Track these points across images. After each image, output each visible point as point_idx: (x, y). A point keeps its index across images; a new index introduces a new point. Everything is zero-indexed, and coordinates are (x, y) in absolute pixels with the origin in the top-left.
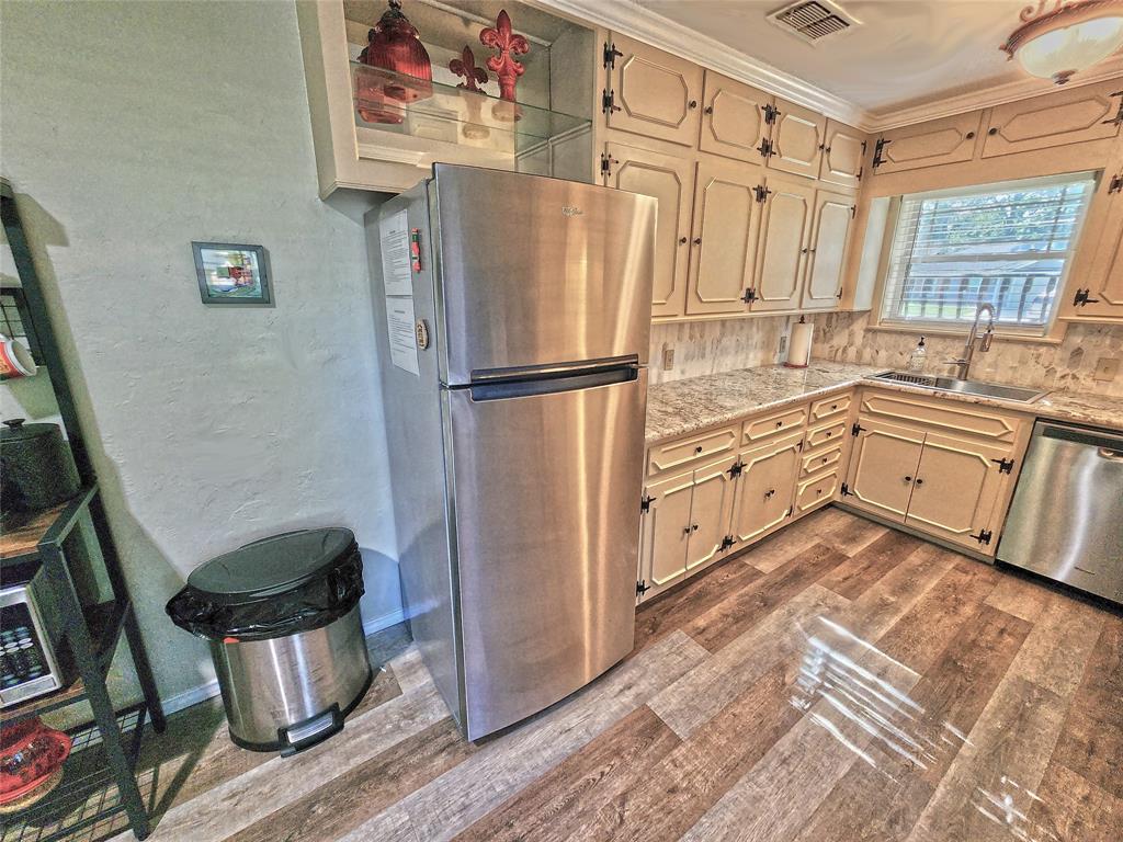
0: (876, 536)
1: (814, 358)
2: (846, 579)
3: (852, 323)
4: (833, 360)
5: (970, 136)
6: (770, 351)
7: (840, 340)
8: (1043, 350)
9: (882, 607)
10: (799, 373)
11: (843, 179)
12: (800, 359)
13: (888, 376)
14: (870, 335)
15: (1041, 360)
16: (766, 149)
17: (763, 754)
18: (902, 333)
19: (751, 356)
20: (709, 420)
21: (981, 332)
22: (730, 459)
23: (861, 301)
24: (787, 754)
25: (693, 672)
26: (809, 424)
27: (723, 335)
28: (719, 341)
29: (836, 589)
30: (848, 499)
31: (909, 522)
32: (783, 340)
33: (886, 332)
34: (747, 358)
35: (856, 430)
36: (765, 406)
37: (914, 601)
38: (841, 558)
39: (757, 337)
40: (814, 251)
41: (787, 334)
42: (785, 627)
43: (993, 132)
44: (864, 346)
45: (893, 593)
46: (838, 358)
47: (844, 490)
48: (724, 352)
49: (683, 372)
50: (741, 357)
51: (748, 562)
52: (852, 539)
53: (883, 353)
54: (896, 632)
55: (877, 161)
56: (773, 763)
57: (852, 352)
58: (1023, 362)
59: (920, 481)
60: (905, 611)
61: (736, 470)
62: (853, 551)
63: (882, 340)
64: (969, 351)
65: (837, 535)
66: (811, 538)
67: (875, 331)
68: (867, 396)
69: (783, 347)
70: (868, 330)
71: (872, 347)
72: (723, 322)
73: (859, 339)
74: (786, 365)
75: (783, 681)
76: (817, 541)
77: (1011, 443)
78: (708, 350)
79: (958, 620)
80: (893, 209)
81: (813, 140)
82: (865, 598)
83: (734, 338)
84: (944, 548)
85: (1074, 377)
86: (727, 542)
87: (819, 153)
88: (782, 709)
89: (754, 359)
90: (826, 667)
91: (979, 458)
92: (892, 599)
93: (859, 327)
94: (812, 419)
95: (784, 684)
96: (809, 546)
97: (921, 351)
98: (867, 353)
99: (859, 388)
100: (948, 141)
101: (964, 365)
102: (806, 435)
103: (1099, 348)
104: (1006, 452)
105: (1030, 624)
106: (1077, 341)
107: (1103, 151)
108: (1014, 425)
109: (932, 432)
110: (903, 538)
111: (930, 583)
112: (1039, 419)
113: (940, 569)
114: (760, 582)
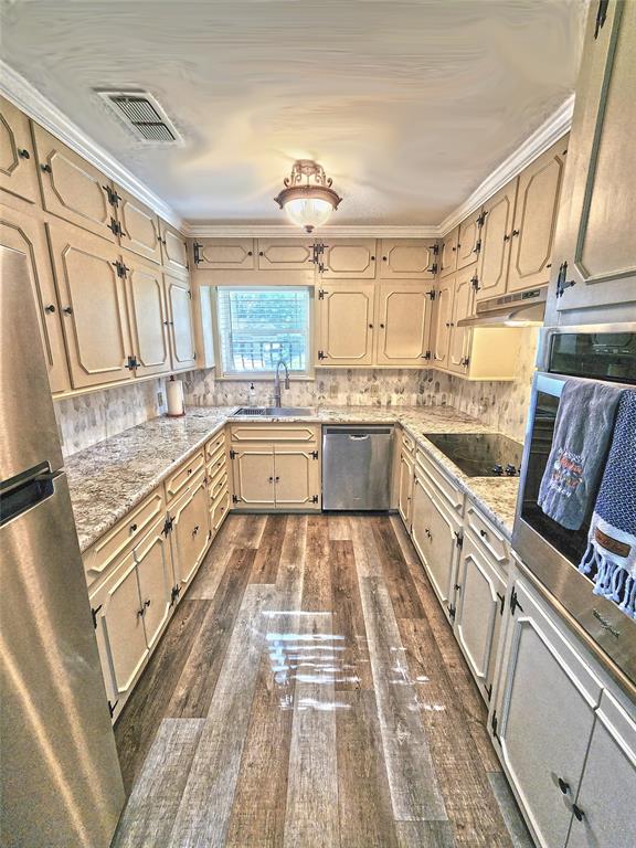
0: (263, 524)
1: (186, 406)
2: (263, 568)
3: (205, 377)
4: (198, 406)
5: (250, 254)
6: (152, 407)
7: (199, 390)
8: (308, 384)
9: (291, 575)
10: (181, 420)
11: (177, 268)
12: (178, 409)
13: (239, 412)
14: (218, 384)
15: (309, 390)
16: (116, 228)
17: (287, 779)
18: (238, 381)
19: (138, 414)
20: (137, 495)
21: (283, 377)
22: (161, 520)
23: (210, 362)
24: (300, 762)
25: (197, 757)
26: (206, 462)
27: (108, 400)
28: (107, 407)
29: (262, 580)
30: (239, 505)
31: (278, 506)
32: (160, 396)
33: (229, 381)
34: (135, 416)
35: (232, 455)
36: (178, 461)
37: (303, 561)
38: (252, 553)
39: (139, 396)
40: (172, 324)
41: (163, 390)
42: (246, 639)
43: (261, 254)
44: (217, 392)
45: (291, 563)
46: (202, 403)
47: (235, 499)
48: (114, 415)
49: (76, 445)
50: (130, 416)
51: (193, 598)
52: (251, 534)
53: (230, 396)
54: (306, 591)
55: (197, 259)
56: (297, 781)
57: (210, 396)
58: (302, 392)
59: (278, 478)
60: (303, 571)
61: (168, 526)
62: (257, 543)
63: (227, 387)
64: (278, 389)
65: (242, 536)
66: (228, 549)
67: (222, 381)
68: (234, 429)
69: (161, 402)
70: (216, 381)
71: (222, 393)
72: (107, 391)
73: (212, 388)
74: (169, 415)
75: (267, 692)
76: (233, 547)
77: (314, 442)
78: (98, 418)
79: (326, 559)
80: (212, 295)
81: (152, 234)
82: (280, 577)
83: (120, 401)
84: (299, 514)
85: (324, 397)
86: (175, 592)
87: (159, 243)
88: (279, 719)
89: (141, 416)
90: (286, 652)
91: (303, 454)
92: (293, 567)
93: (210, 379)
94: (208, 458)
95: (269, 694)
96: (230, 555)
97: (253, 393)
98: (220, 397)
99: (228, 425)
100: (238, 254)
101: (278, 399)
102: (206, 472)
103: (329, 381)
104: (313, 447)
105: (351, 541)
106: (321, 378)
107: (311, 276)
108: (314, 430)
109: (276, 445)
110: (277, 517)
111: (303, 544)
112: (323, 425)
113: (303, 529)
114: (211, 610)
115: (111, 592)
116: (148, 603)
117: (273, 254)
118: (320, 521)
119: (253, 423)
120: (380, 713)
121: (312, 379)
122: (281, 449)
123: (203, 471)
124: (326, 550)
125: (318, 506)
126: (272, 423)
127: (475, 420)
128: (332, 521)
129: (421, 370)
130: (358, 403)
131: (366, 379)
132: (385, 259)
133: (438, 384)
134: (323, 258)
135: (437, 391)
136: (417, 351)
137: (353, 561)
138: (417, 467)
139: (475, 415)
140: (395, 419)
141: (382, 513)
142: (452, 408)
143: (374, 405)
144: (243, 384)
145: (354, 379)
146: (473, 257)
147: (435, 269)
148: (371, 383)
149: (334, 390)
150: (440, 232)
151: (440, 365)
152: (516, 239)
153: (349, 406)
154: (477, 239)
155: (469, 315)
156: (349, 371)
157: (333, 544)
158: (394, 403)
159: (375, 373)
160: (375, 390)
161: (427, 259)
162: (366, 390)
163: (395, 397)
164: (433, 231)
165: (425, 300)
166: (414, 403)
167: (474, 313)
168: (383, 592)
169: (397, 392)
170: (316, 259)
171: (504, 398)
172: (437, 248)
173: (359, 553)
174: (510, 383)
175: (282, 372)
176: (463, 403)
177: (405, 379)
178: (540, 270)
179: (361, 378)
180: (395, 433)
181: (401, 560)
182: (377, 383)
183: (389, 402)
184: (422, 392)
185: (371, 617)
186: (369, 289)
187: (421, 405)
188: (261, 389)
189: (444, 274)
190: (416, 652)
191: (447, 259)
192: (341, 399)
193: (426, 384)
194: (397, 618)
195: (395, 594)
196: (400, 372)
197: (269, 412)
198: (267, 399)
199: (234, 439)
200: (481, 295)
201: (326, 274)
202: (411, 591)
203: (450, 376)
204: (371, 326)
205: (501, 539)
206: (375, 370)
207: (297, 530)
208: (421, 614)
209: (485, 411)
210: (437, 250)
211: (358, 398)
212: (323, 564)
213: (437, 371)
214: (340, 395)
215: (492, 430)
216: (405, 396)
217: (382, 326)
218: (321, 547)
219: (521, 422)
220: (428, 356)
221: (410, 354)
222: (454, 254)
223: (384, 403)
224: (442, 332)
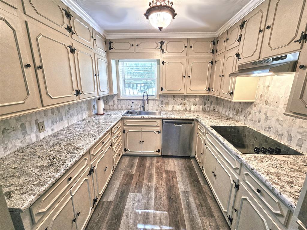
0: (137, 161)
1: (105, 110)
2: (136, 184)
3: (113, 98)
4: (111, 110)
5: (132, 45)
6: (90, 111)
7: (111, 103)
8: (156, 101)
9: (149, 188)
10: (103, 117)
11: (101, 51)
12: (101, 112)
13: (127, 113)
14: (119, 101)
15: (157, 104)
16: (69, 30)
18: (127, 100)
19: (84, 114)
21: (146, 98)
22: (88, 168)
23: (115, 92)
26: (112, 136)
27: (69, 109)
28: (68, 112)
29: (136, 191)
30: (127, 153)
31: (143, 153)
32: (94, 106)
33: (123, 100)
34: (82, 115)
35: (124, 131)
36: (97, 139)
37: (154, 181)
38: (132, 176)
39: (85, 106)
40: (98, 75)
41: (95, 104)
43: (137, 45)
44: (118, 104)
45: (149, 182)
46: (112, 109)
47: (125, 150)
48: (72, 115)
49: (52, 130)
50: (80, 116)
51: (104, 200)
52: (131, 166)
53: (124, 106)
55: (110, 48)
57: (115, 106)
58: (153, 105)
59: (143, 142)
60: (154, 186)
61: (91, 171)
62: (134, 171)
63: (122, 102)
64: (144, 103)
65: (128, 167)
66: (121, 173)
67: (120, 100)
68: (125, 121)
69: (94, 109)
70: (118, 100)
71: (120, 104)
72: (69, 105)
73: (116, 102)
74: (98, 114)
76: (123, 173)
77: (159, 127)
78: (64, 117)
79: (164, 180)
80: (117, 64)
81: (89, 35)
82: (144, 189)
83: (75, 109)
84: (152, 157)
85: (163, 107)
86: (95, 201)
87: (92, 39)
89: (85, 115)
91: (154, 132)
92: (150, 184)
93: (116, 98)
94: (113, 134)
96: (122, 177)
97: (133, 105)
98: (120, 106)
99: (122, 119)
100: (127, 45)
101: (144, 108)
102: (112, 141)
103: (165, 100)
104: (159, 129)
105: (175, 171)
106: (161, 98)
107: (158, 55)
108: (159, 122)
109: (143, 128)
110: (143, 157)
111: (154, 171)
112: (163, 119)
113: (154, 164)
114: (112, 207)
115: (54, 219)
116: (78, 214)
117: (143, 45)
118: (161, 160)
119: (133, 118)
121: (158, 99)
123: (110, 141)
124: (164, 175)
125: (160, 154)
126: (141, 118)
127: (231, 118)
128: (166, 160)
129: (204, 96)
130: (177, 110)
131: (181, 99)
132: (191, 47)
133: (212, 102)
134: (164, 47)
135: (211, 104)
136: (204, 87)
137: (177, 183)
138: (206, 141)
139: (231, 116)
140: (194, 118)
141: (188, 158)
142: (218, 112)
143: (184, 111)
144: (129, 101)
145: (176, 99)
146: (237, 43)
147: (213, 52)
148: (182, 101)
149: (167, 104)
150: (216, 35)
151: (215, 93)
152: (268, 32)
153: (173, 110)
154: (239, 34)
155: (234, 71)
156: (174, 96)
157: (167, 172)
158: (192, 109)
159: (184, 97)
160: (184, 104)
161: (210, 47)
162: (180, 104)
163: (193, 107)
164: (213, 35)
165: (208, 66)
166: (201, 109)
167: (237, 70)
168: (192, 200)
169: (194, 105)
170: (161, 47)
171: (249, 109)
172: (215, 42)
173: (179, 178)
175: (146, 96)
176: (224, 110)
177: (197, 99)
178: (288, 44)
179: (179, 99)
180: (194, 124)
181: (198, 182)
182: (186, 101)
183: (190, 109)
184: (205, 105)
185: (188, 215)
186: (184, 60)
187: (204, 111)
188: (136, 103)
189: (218, 53)
191: (221, 46)
192: (170, 108)
193: (206, 101)
194: (200, 217)
195: (198, 202)
196: (195, 97)
197: (140, 113)
198: (139, 107)
199: (125, 125)
200: (242, 61)
201: (165, 54)
202: (205, 200)
203: (217, 98)
204: (184, 77)
205: (277, 201)
206: (185, 96)
207: (151, 164)
209: (236, 115)
210: (214, 43)
211: (177, 107)
212: (163, 183)
213: (212, 96)
214: (169, 106)
215: (241, 124)
216: (197, 106)
217: (189, 77)
218: (162, 174)
220: (209, 90)
221: (201, 89)
222: (224, 44)
223: (188, 109)
224: (216, 80)
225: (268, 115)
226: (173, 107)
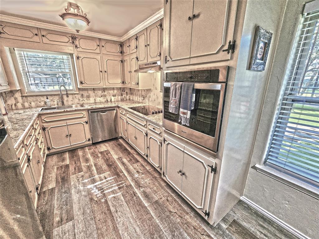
0: (67, 155)
2: (75, 169)
3: (14, 95)
5: (36, 35)
7: (11, 101)
8: (76, 95)
9: (89, 168)
13: (43, 110)
14: (24, 98)
15: (76, 98)
17: (113, 216)
18: (37, 96)
21: (64, 93)
22: (26, 157)
24: (115, 210)
26: (35, 132)
29: (76, 173)
31: (72, 147)
33: (31, 96)
35: (44, 129)
37: (92, 161)
38: (67, 166)
42: (79, 192)
43: (43, 36)
44: (24, 102)
47: (49, 149)
51: (45, 190)
52: (63, 160)
53: (33, 103)
54: (97, 169)
56: (116, 215)
58: (73, 99)
59: (70, 135)
60: (93, 164)
61: (29, 160)
62: (67, 162)
63: (30, 99)
64: (62, 98)
65: (58, 162)
66: (53, 168)
67: (26, 96)
70: (22, 96)
71: (27, 102)
73: (20, 99)
75: (96, 201)
76: (56, 167)
77: (85, 117)
79: (101, 158)
80: (12, 52)
82: (84, 169)
84: (82, 148)
85: (84, 100)
86: (37, 189)
88: (103, 205)
90: (96, 188)
91: (81, 123)
92: (88, 164)
93: (18, 95)
95: (97, 201)
96: (55, 170)
97: (48, 100)
98: (26, 105)
99: (40, 115)
100: (29, 34)
101: (63, 102)
102: (36, 137)
103: (85, 94)
104: (86, 119)
105: (108, 150)
106: (81, 92)
107: (70, 49)
108: (85, 113)
109: (68, 121)
110: (73, 151)
111: (89, 156)
112: (88, 110)
113: (87, 152)
114: (57, 190)
116: (31, 192)
117: (50, 37)
118: (93, 148)
119: (54, 113)
120: (134, 188)
121: (78, 93)
122: (69, 122)
124: (100, 155)
125: (91, 142)
126: (64, 112)
127: (141, 102)
128: (98, 146)
129: (120, 88)
130: (99, 101)
131: (101, 92)
132: (103, 46)
133: (127, 93)
134: (77, 42)
135: (127, 95)
136: (120, 81)
137: (111, 155)
138: (128, 119)
139: (141, 101)
140: (116, 105)
141: (116, 139)
142: (133, 100)
143: (105, 102)
144: (40, 97)
145: (96, 92)
146: (135, 50)
147: (121, 53)
148: (103, 93)
149: (88, 97)
150: (122, 39)
151: (128, 86)
152: (148, 47)
153: (95, 103)
154: (136, 44)
155: (137, 69)
156: (94, 89)
157: (101, 153)
158: (113, 100)
159: (104, 90)
160: (105, 96)
161: (118, 49)
162: (101, 96)
163: (113, 98)
164: (119, 39)
165: (119, 64)
166: (120, 99)
167: (138, 68)
168: (125, 160)
169: (113, 96)
170: (73, 42)
171: (149, 94)
172: (121, 45)
173: (112, 152)
174: (150, 89)
175: (63, 90)
176: (136, 98)
177: (115, 91)
178: (156, 57)
179: (99, 91)
180: (117, 110)
181: (127, 150)
182: (106, 93)
183: (111, 100)
184: (122, 95)
185: (123, 167)
186: (98, 57)
187: (122, 100)
188: (51, 99)
189: (125, 54)
190: (140, 171)
191: (125, 49)
192: (92, 100)
193: (123, 92)
194: (131, 165)
195: (128, 159)
196: (113, 89)
197: (58, 108)
198: (56, 103)
199: (43, 121)
200: (140, 63)
201: (78, 50)
202: (133, 157)
203: (130, 88)
204: (101, 72)
205: (159, 128)
206: (104, 88)
207: (84, 152)
208: (138, 161)
209: (144, 99)
211: (98, 99)
212: (100, 160)
213: (126, 88)
214: (91, 99)
215: (147, 104)
216: (116, 97)
217: (105, 72)
218: (97, 155)
219: (155, 101)
220: (123, 83)
221: (117, 82)
222: (128, 48)
223: (109, 100)
224: (127, 75)
225: (158, 96)
226: (95, 100)
